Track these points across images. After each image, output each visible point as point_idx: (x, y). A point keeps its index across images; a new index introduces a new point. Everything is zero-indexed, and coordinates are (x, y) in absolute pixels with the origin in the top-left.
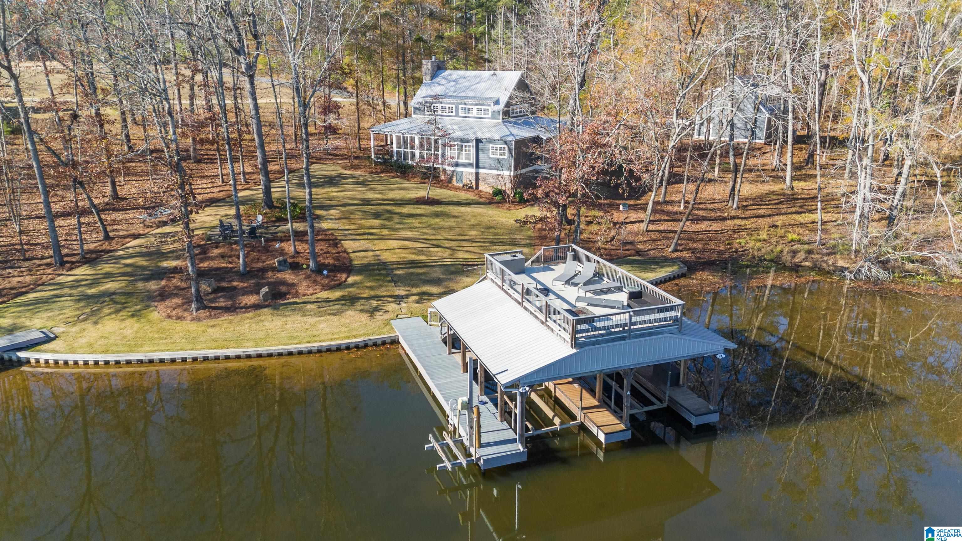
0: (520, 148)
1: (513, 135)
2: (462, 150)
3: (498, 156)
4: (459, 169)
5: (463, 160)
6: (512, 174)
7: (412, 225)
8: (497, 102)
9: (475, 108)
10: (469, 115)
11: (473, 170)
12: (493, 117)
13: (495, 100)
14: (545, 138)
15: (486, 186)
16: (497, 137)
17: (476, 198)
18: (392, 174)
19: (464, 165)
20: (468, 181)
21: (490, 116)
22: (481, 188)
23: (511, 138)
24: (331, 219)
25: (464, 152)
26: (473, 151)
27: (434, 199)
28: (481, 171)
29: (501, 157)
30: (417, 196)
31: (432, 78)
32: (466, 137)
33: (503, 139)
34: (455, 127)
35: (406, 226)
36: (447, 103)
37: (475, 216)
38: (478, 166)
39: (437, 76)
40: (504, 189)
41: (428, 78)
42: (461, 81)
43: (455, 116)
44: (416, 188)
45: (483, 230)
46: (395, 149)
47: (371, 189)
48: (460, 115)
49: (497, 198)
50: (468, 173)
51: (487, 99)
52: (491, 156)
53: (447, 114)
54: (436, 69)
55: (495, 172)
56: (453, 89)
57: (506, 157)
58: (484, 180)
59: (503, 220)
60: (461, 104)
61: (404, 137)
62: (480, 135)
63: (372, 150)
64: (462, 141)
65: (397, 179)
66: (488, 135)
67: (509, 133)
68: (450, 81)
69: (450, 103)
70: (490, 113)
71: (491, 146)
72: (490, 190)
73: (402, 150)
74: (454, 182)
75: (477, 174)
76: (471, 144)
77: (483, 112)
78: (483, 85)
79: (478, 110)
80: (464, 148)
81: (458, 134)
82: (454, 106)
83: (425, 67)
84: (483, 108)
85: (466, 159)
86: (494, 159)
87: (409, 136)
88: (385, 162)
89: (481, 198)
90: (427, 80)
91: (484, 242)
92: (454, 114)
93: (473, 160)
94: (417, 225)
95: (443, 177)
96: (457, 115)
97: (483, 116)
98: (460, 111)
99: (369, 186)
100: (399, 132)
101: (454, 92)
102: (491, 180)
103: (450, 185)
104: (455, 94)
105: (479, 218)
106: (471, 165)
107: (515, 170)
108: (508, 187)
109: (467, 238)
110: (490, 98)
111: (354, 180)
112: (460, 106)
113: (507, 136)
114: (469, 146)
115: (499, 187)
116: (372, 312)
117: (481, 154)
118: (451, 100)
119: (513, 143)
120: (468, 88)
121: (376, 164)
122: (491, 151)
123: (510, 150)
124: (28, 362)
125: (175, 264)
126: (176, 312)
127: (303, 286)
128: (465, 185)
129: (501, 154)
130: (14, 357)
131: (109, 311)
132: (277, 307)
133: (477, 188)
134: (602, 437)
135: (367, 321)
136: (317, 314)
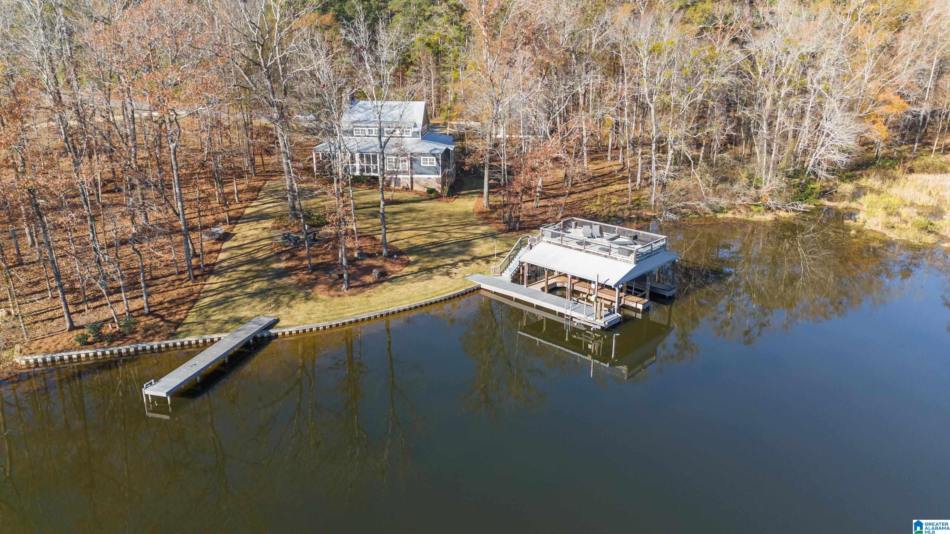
1: (438, 149)
2: (398, 162)
3: (428, 165)
4: (397, 176)
5: (399, 169)
6: (440, 176)
8: (415, 126)
9: (398, 130)
10: (394, 135)
12: (413, 136)
13: (413, 123)
14: (451, 149)
15: (420, 187)
16: (425, 151)
17: (411, 197)
19: (401, 173)
20: (405, 184)
21: (411, 135)
22: (414, 189)
23: (437, 151)
25: (399, 164)
26: (408, 162)
28: (415, 176)
29: (431, 165)
31: (351, 106)
33: (430, 152)
36: (371, 127)
38: (412, 173)
39: (355, 105)
40: (433, 187)
48: (385, 135)
49: (433, 195)
50: (405, 179)
52: (423, 165)
53: (374, 135)
54: (352, 99)
55: (426, 176)
56: (372, 115)
57: (434, 165)
58: (417, 182)
60: (385, 127)
62: (412, 151)
63: (315, 166)
66: (419, 150)
67: (433, 148)
68: (365, 109)
70: (411, 133)
71: (422, 158)
72: (423, 190)
74: (393, 185)
75: (412, 178)
76: (406, 157)
77: (404, 133)
78: (397, 112)
79: (400, 131)
80: (400, 160)
82: (377, 129)
84: (405, 129)
85: (402, 168)
86: (425, 167)
89: (416, 195)
93: (408, 169)
97: (404, 136)
98: (385, 132)
102: (423, 182)
106: (407, 173)
107: (443, 173)
108: (437, 186)
110: (408, 123)
112: (384, 129)
113: (433, 150)
114: (405, 159)
115: (430, 187)
116: (448, 274)
117: (414, 164)
118: (374, 124)
119: (439, 154)
122: (422, 162)
123: (437, 160)
124: (276, 336)
125: (282, 265)
126: (332, 293)
127: (389, 266)
128: (403, 187)
129: (430, 163)
130: (266, 334)
131: (286, 299)
132: (390, 280)
133: (412, 189)
134: (640, 307)
135: (452, 280)
136: (418, 281)
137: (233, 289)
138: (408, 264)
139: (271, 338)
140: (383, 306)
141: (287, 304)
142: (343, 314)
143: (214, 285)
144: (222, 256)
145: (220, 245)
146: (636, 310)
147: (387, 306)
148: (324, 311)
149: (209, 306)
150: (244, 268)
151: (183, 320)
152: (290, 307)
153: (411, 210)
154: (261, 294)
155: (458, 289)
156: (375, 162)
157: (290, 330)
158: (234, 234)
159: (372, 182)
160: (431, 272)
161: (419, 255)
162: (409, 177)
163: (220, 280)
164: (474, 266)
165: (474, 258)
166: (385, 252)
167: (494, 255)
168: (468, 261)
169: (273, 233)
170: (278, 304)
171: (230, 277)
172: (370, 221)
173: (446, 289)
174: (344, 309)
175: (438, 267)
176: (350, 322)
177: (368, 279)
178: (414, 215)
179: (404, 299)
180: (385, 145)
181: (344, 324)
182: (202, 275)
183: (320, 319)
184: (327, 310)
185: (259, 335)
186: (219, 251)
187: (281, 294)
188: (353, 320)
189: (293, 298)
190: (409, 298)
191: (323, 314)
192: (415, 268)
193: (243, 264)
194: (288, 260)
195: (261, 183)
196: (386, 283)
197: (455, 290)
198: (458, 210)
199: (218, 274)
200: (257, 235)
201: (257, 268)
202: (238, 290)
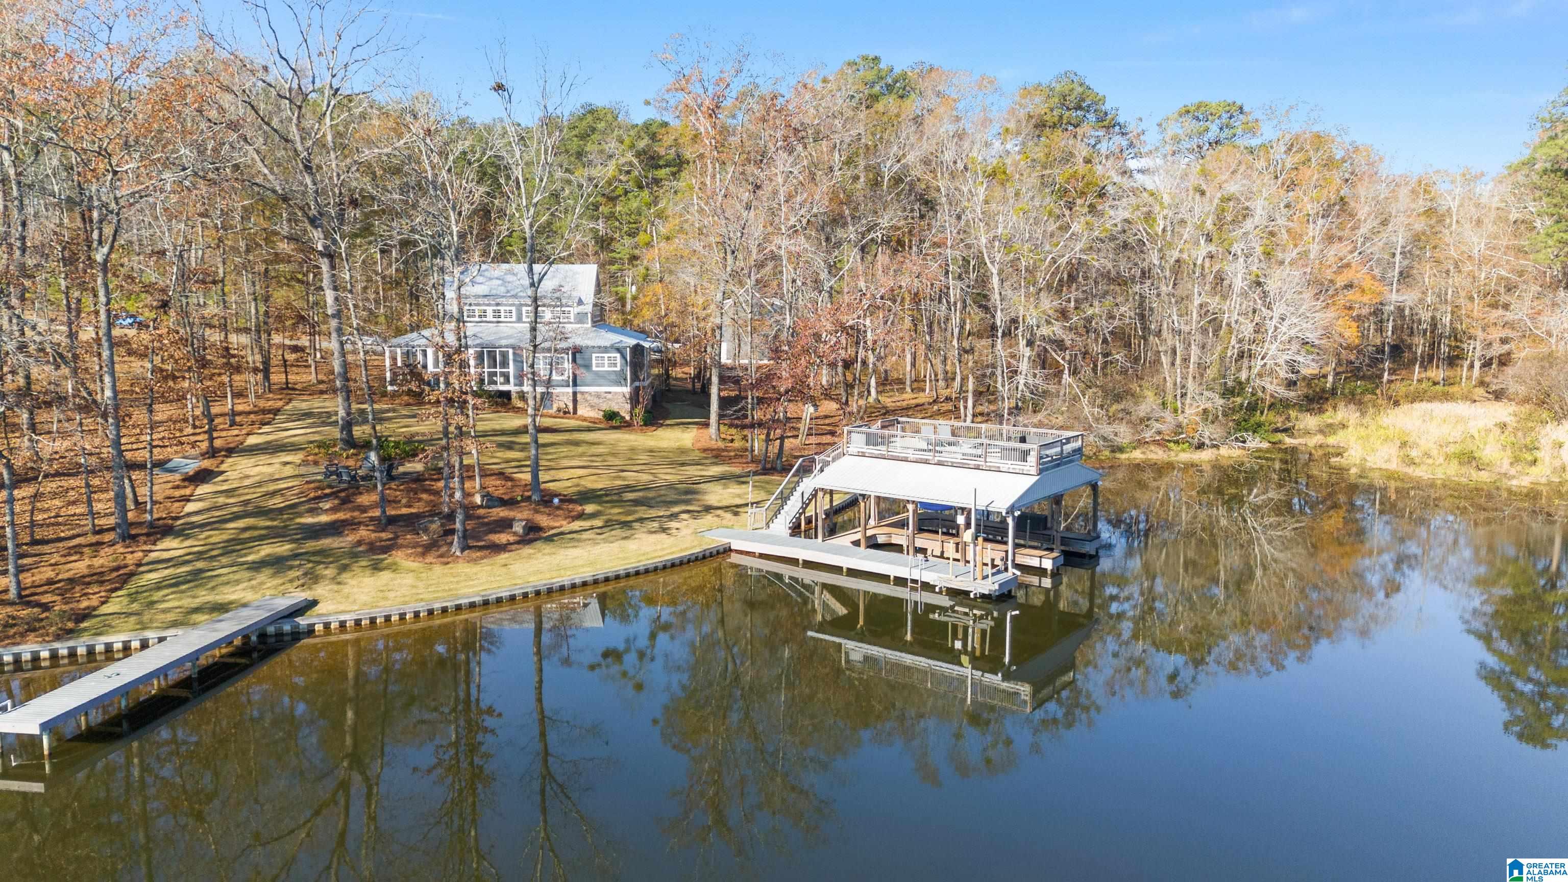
0: (632, 356)
1: (628, 344)
2: (551, 364)
3: (606, 369)
6: (628, 389)
8: (579, 302)
9: (548, 310)
10: (539, 320)
12: (581, 321)
13: (575, 299)
15: (589, 408)
16: (599, 344)
19: (557, 385)
20: (562, 404)
21: (572, 320)
22: (580, 412)
23: (624, 344)
25: (554, 366)
26: (568, 364)
28: (581, 389)
29: (611, 369)
33: (615, 347)
36: (502, 305)
38: (575, 384)
40: (616, 410)
42: (509, 278)
43: (516, 322)
49: (615, 422)
50: (561, 395)
52: (594, 369)
55: (602, 389)
57: (618, 369)
58: (585, 400)
62: (579, 343)
66: (590, 343)
67: (617, 339)
69: (507, 305)
70: (572, 316)
71: (594, 355)
72: (595, 414)
75: (575, 394)
76: (565, 355)
77: (561, 315)
79: (553, 312)
80: (555, 360)
82: (513, 309)
84: (560, 309)
85: (560, 375)
86: (600, 373)
92: (514, 320)
93: (568, 376)
96: (519, 321)
97: (561, 320)
102: (596, 400)
104: (510, 294)
106: (566, 384)
107: (633, 384)
108: (624, 409)
113: (619, 342)
114: (562, 358)
115: (610, 409)
118: (509, 301)
119: (627, 351)
122: (594, 362)
123: (623, 357)
124: (310, 631)
125: (324, 518)
126: (429, 559)
127: (543, 520)
128: (559, 410)
129: (610, 365)
130: (287, 628)
131: (330, 572)
132: (550, 539)
133: (575, 412)
134: (1048, 564)
135: (672, 538)
136: (605, 541)
137: (213, 558)
138: (581, 516)
139: (297, 635)
140: (540, 576)
141: (334, 579)
142: (456, 589)
143: (172, 552)
144: (191, 507)
145: (192, 487)
146: (1040, 572)
147: (548, 576)
148: (413, 587)
149: (158, 587)
150: (241, 524)
151: (95, 609)
152: (339, 583)
153: (577, 443)
154: (277, 564)
155: (686, 549)
156: (504, 364)
157: (342, 618)
158: (223, 472)
159: (502, 400)
160: (631, 528)
161: (600, 503)
162: (570, 390)
163: (188, 543)
164: (709, 519)
165: (708, 509)
166: (535, 497)
167: (747, 505)
168: (698, 512)
169: (303, 470)
170: (313, 578)
171: (206, 538)
172: (499, 454)
173: (663, 549)
174: (458, 582)
175: (641, 520)
176: (472, 605)
177: (503, 538)
178: (580, 449)
179: (583, 566)
180: (540, 281)
181: (458, 608)
182: (148, 535)
183: (407, 599)
184: (420, 584)
185: (271, 630)
186: (187, 499)
187: (320, 563)
188: (477, 599)
189: (344, 568)
190: (591, 564)
191: (414, 591)
192: (598, 523)
193: (236, 517)
194: (334, 510)
195: (280, 403)
196: (539, 544)
197: (682, 550)
198: (664, 444)
199: (181, 533)
200: (271, 475)
201: (269, 523)
202: (224, 560)
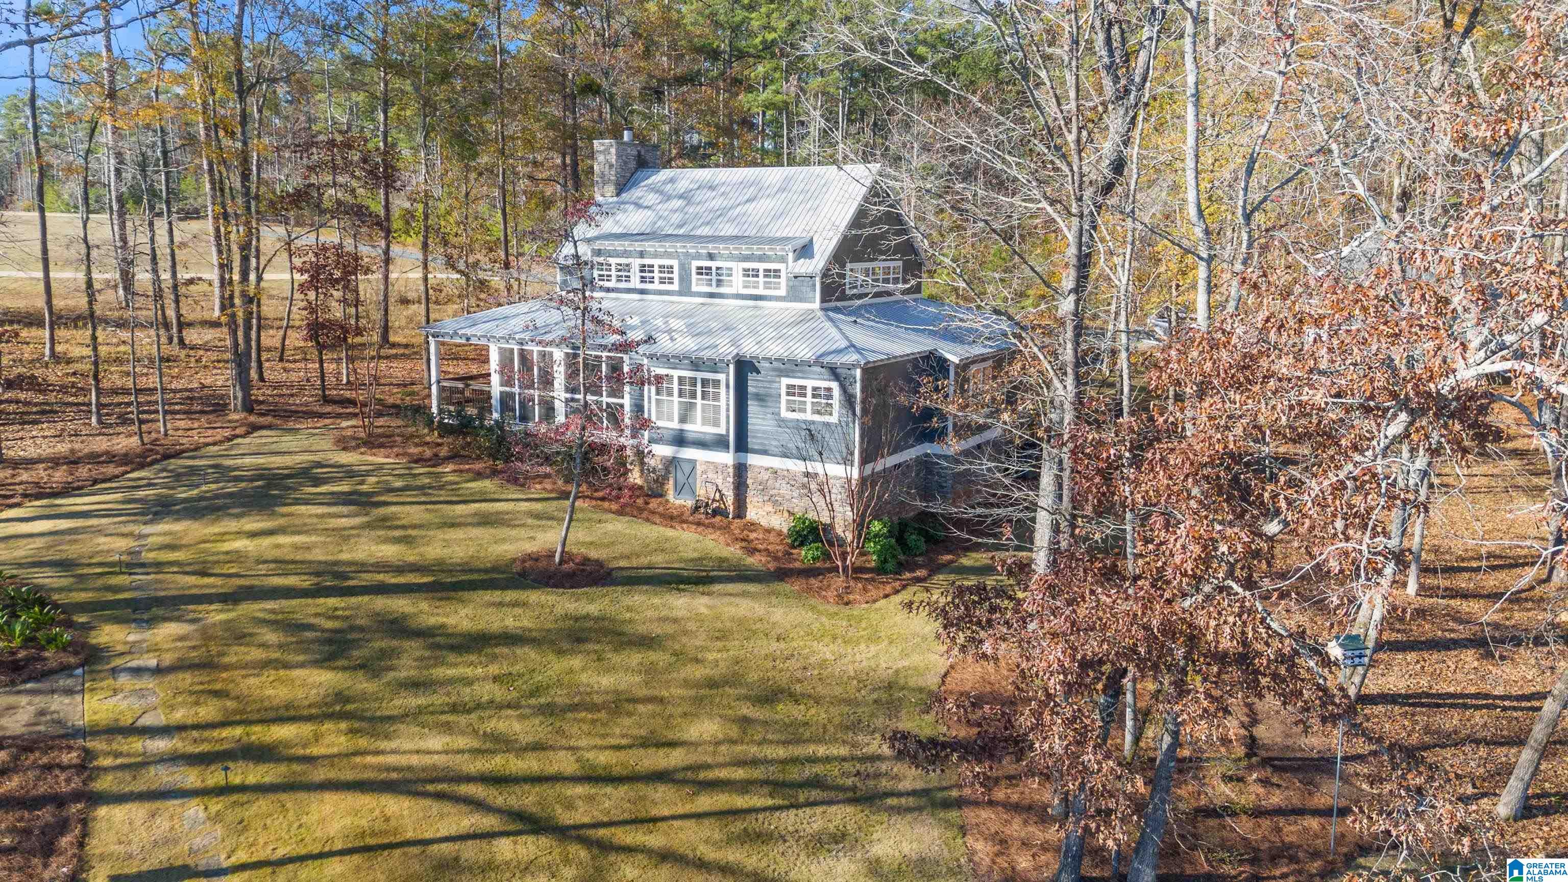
0: (882, 391)
1: (858, 350)
2: (693, 395)
3: (809, 416)
4: (689, 453)
5: (696, 427)
7: (466, 693)
8: (805, 250)
9: (738, 267)
10: (722, 290)
11: (727, 458)
12: (794, 295)
13: (800, 243)
14: (954, 359)
15: (769, 508)
16: (804, 352)
17: (733, 552)
18: (478, 466)
19: (701, 444)
20: (711, 490)
21: (782, 292)
22: (752, 514)
23: (852, 357)
24: (137, 672)
25: (699, 401)
26: (726, 399)
27: (586, 560)
28: (753, 460)
29: (817, 418)
30: (530, 547)
31: (621, 188)
32: (706, 354)
33: (827, 360)
34: (675, 324)
35: (438, 699)
36: (656, 255)
37: (722, 635)
38: (742, 445)
39: (635, 184)
40: (825, 519)
41: (610, 189)
42: (699, 196)
43: (680, 293)
44: (538, 516)
45: (747, 710)
46: (496, 387)
47: (384, 522)
48: (695, 288)
49: (806, 554)
51: (773, 241)
52: (785, 414)
53: (656, 286)
54: (632, 165)
55: (796, 466)
56: (676, 218)
57: (834, 419)
59: (826, 651)
60: (698, 257)
61: (522, 353)
62: (749, 348)
63: (434, 388)
64: (696, 364)
65: (487, 485)
66: (776, 349)
67: (843, 344)
68: (669, 198)
69: (667, 255)
70: (783, 280)
71: (785, 381)
72: (781, 523)
73: (516, 390)
74: (670, 493)
75: (741, 470)
76: (721, 377)
77: (761, 279)
78: (764, 205)
79: (746, 272)
80: (699, 388)
81: (686, 344)
82: (675, 263)
83: (601, 158)
84: (762, 266)
85: (705, 421)
86: (797, 425)
87: (536, 349)
88: (464, 427)
89: (752, 551)
90: (604, 195)
91: (744, 787)
92: (675, 287)
93: (726, 426)
94: (487, 691)
95: (635, 477)
96: (686, 290)
97: (761, 291)
98: (694, 277)
99: (382, 511)
100: (509, 338)
101: (680, 226)
102: (784, 489)
103: (654, 504)
104: (681, 232)
105: (735, 648)
106: (720, 443)
107: (864, 461)
109: (675, 758)
110: (785, 240)
111: (344, 487)
112: (695, 264)
113: (838, 351)
114: (717, 383)
115: (811, 515)
117: (753, 407)
118: (668, 246)
119: (858, 373)
120: (721, 213)
121: (446, 430)
122: (784, 398)
123: (849, 399)
129: (816, 409)
133: (740, 515)
162: (730, 459)
